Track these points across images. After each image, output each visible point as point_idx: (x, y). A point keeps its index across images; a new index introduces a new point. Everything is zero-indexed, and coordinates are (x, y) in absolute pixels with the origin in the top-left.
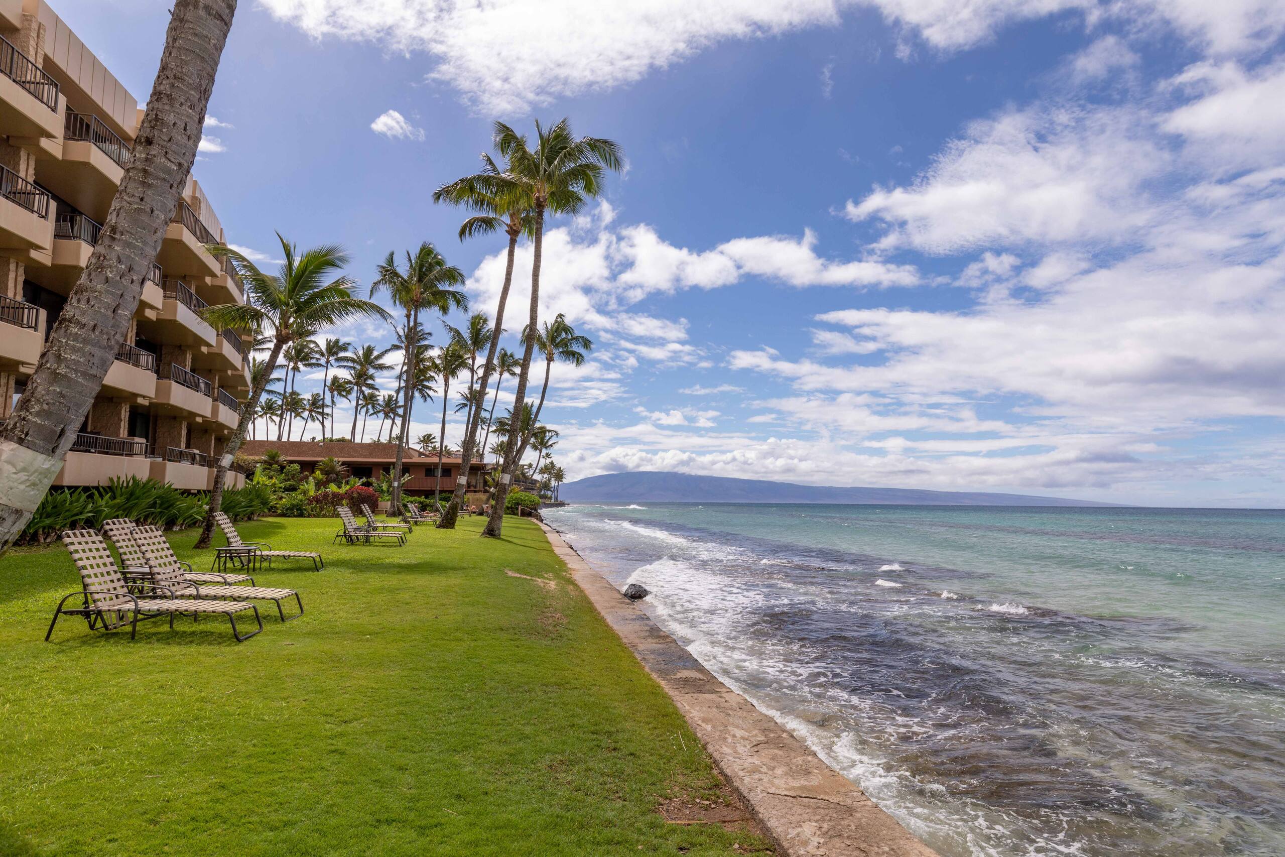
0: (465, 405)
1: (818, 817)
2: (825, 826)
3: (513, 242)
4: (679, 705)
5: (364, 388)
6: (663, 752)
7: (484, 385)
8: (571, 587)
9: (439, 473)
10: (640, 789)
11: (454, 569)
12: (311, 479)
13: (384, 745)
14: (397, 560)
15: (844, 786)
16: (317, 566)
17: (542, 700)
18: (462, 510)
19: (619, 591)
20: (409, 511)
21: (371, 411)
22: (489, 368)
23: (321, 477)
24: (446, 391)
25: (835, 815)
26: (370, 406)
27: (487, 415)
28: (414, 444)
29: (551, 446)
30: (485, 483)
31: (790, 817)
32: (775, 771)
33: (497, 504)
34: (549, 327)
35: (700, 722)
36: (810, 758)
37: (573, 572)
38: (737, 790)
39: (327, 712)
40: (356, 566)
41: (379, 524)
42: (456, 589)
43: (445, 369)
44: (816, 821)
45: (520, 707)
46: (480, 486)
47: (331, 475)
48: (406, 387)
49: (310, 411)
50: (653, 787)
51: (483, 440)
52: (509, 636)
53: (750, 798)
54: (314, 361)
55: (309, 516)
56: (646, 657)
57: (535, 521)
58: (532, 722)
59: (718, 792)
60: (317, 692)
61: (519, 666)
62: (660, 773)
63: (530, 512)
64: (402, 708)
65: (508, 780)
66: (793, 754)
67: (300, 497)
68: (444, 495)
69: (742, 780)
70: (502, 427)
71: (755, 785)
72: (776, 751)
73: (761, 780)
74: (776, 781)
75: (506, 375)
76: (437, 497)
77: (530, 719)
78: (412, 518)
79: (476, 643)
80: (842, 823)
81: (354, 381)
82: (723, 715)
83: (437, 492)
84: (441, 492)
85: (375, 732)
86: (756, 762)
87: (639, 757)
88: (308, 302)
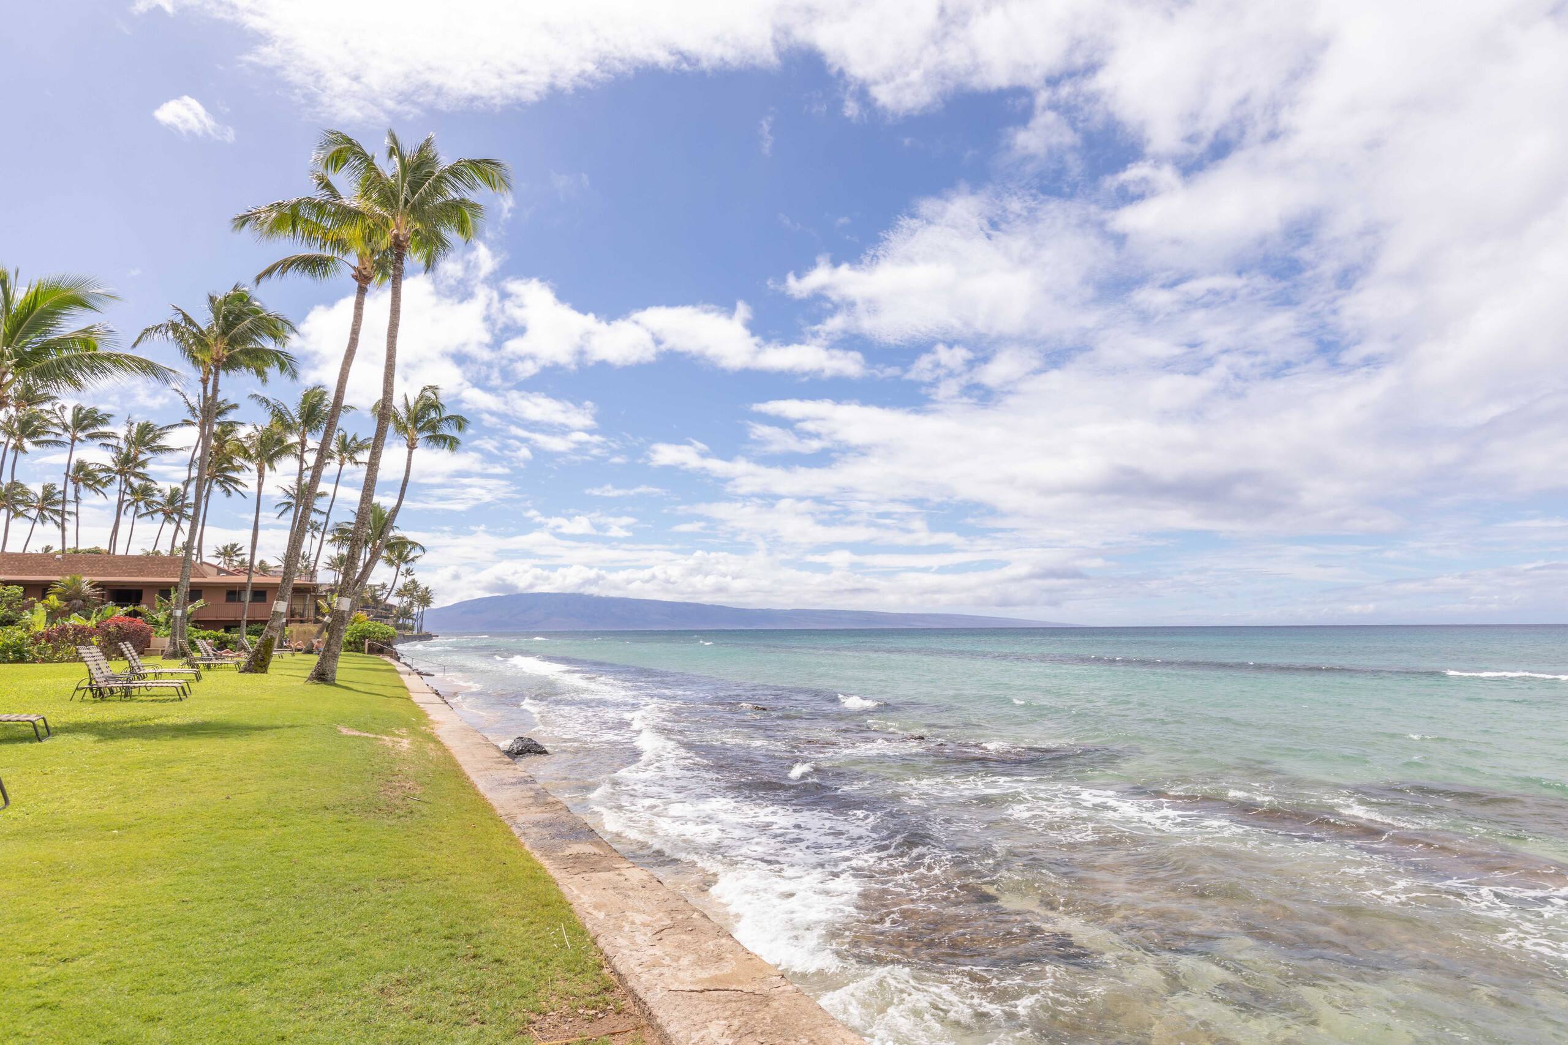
0: (289, 505)
1: (728, 1013)
2: (736, 1023)
3: (362, 291)
4: (565, 890)
5: (132, 479)
6: (538, 953)
7: (316, 477)
8: (432, 745)
9: (247, 597)
10: (505, 1007)
11: (260, 728)
12: (39, 606)
13: (126, 989)
14: (172, 721)
15: (761, 971)
16: (38, 733)
17: (377, 901)
18: (281, 646)
19: (497, 747)
20: (199, 651)
21: (143, 510)
22: (323, 454)
23: (57, 603)
24: (260, 485)
25: (748, 1008)
26: (141, 504)
27: (321, 519)
28: (209, 556)
29: (413, 560)
30: (318, 609)
31: (693, 1017)
32: (681, 962)
33: (331, 637)
34: (411, 403)
35: (590, 910)
36: (723, 941)
37: (436, 726)
38: (631, 991)
39: (35, 949)
40: (105, 732)
41: (147, 670)
42: (262, 756)
43: (259, 455)
44: (726, 1018)
45: (344, 913)
46: (310, 613)
47: (75, 601)
48: (200, 478)
49: (41, 509)
50: (523, 1001)
51: (314, 551)
52: (336, 817)
53: (647, 1000)
54: (52, 437)
55: (34, 661)
56: (526, 831)
57: (388, 659)
58: (360, 931)
59: (608, 996)
60: (20, 921)
61: (347, 856)
62: (533, 981)
63: (381, 647)
64: (161, 931)
65: (318, 1016)
66: (703, 938)
67: (19, 633)
68: (254, 627)
69: (638, 977)
70: (342, 535)
71: (654, 982)
72: (683, 936)
73: (662, 974)
74: (681, 974)
75: (348, 466)
76: (244, 629)
77: (358, 929)
78: (202, 659)
79: (286, 830)
80: (756, 1016)
81: (116, 469)
82: (621, 897)
83: (244, 624)
84: (249, 623)
85: (113, 971)
86: (658, 953)
87: (507, 964)
88: (37, 353)
